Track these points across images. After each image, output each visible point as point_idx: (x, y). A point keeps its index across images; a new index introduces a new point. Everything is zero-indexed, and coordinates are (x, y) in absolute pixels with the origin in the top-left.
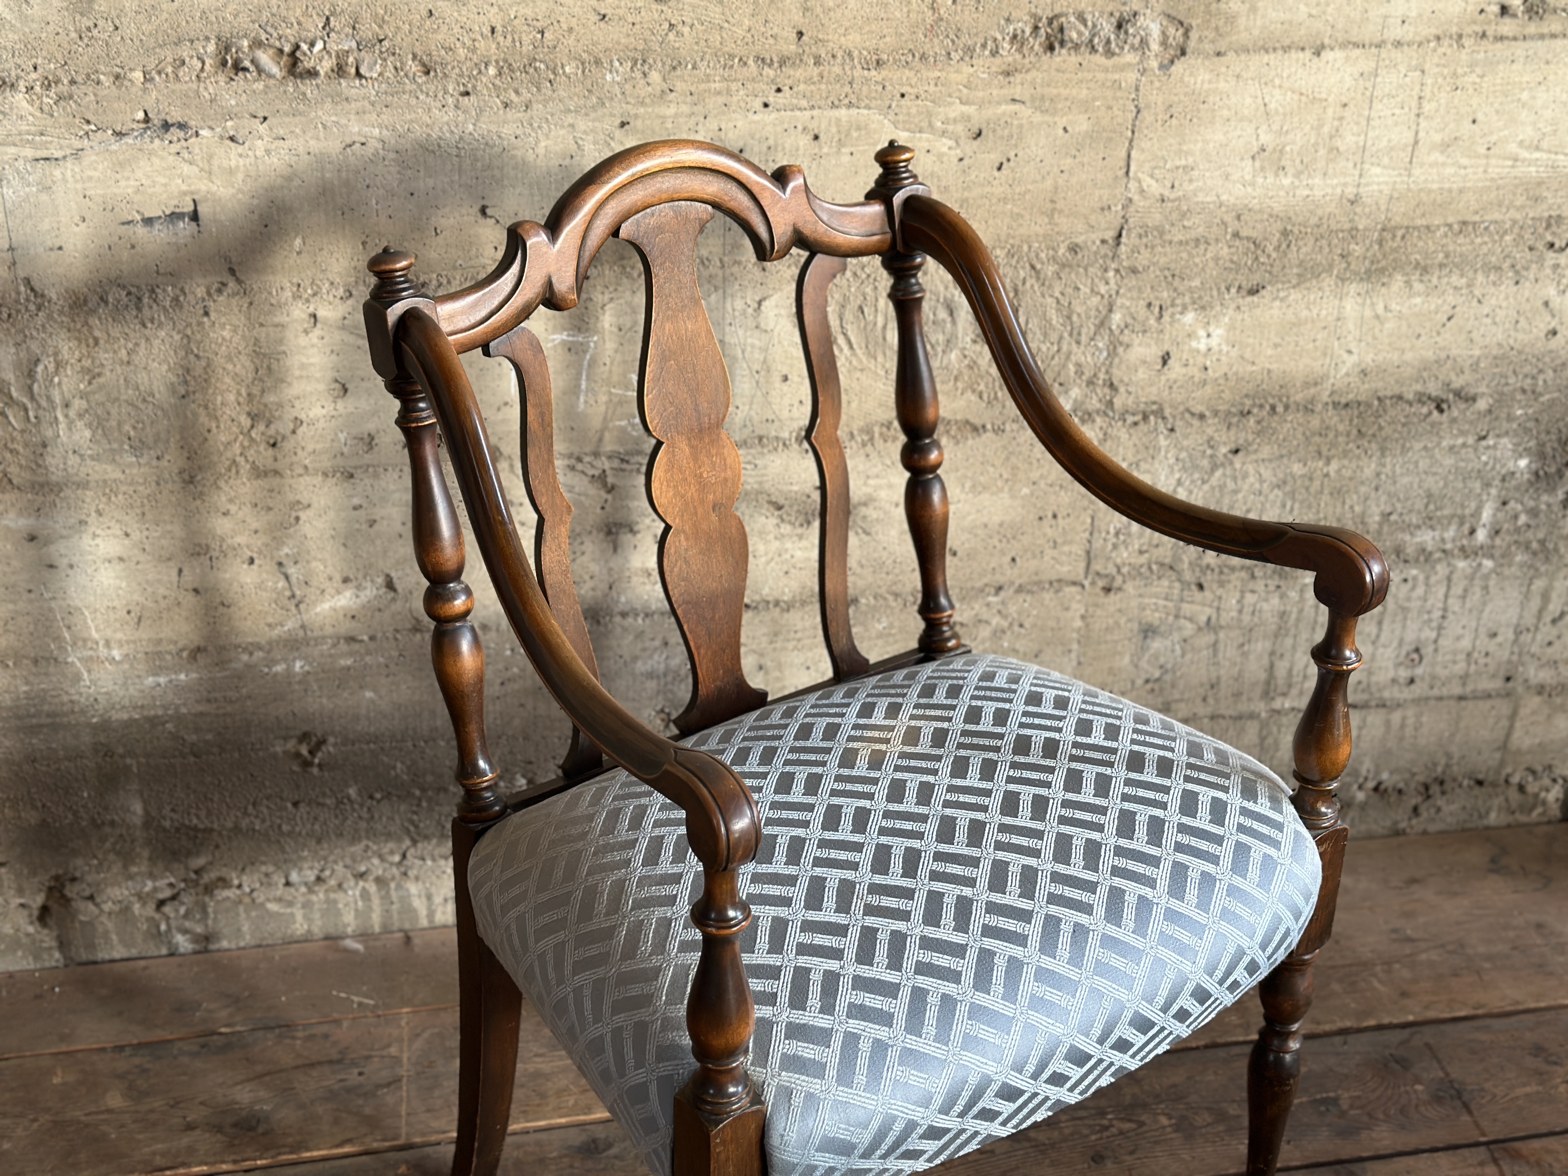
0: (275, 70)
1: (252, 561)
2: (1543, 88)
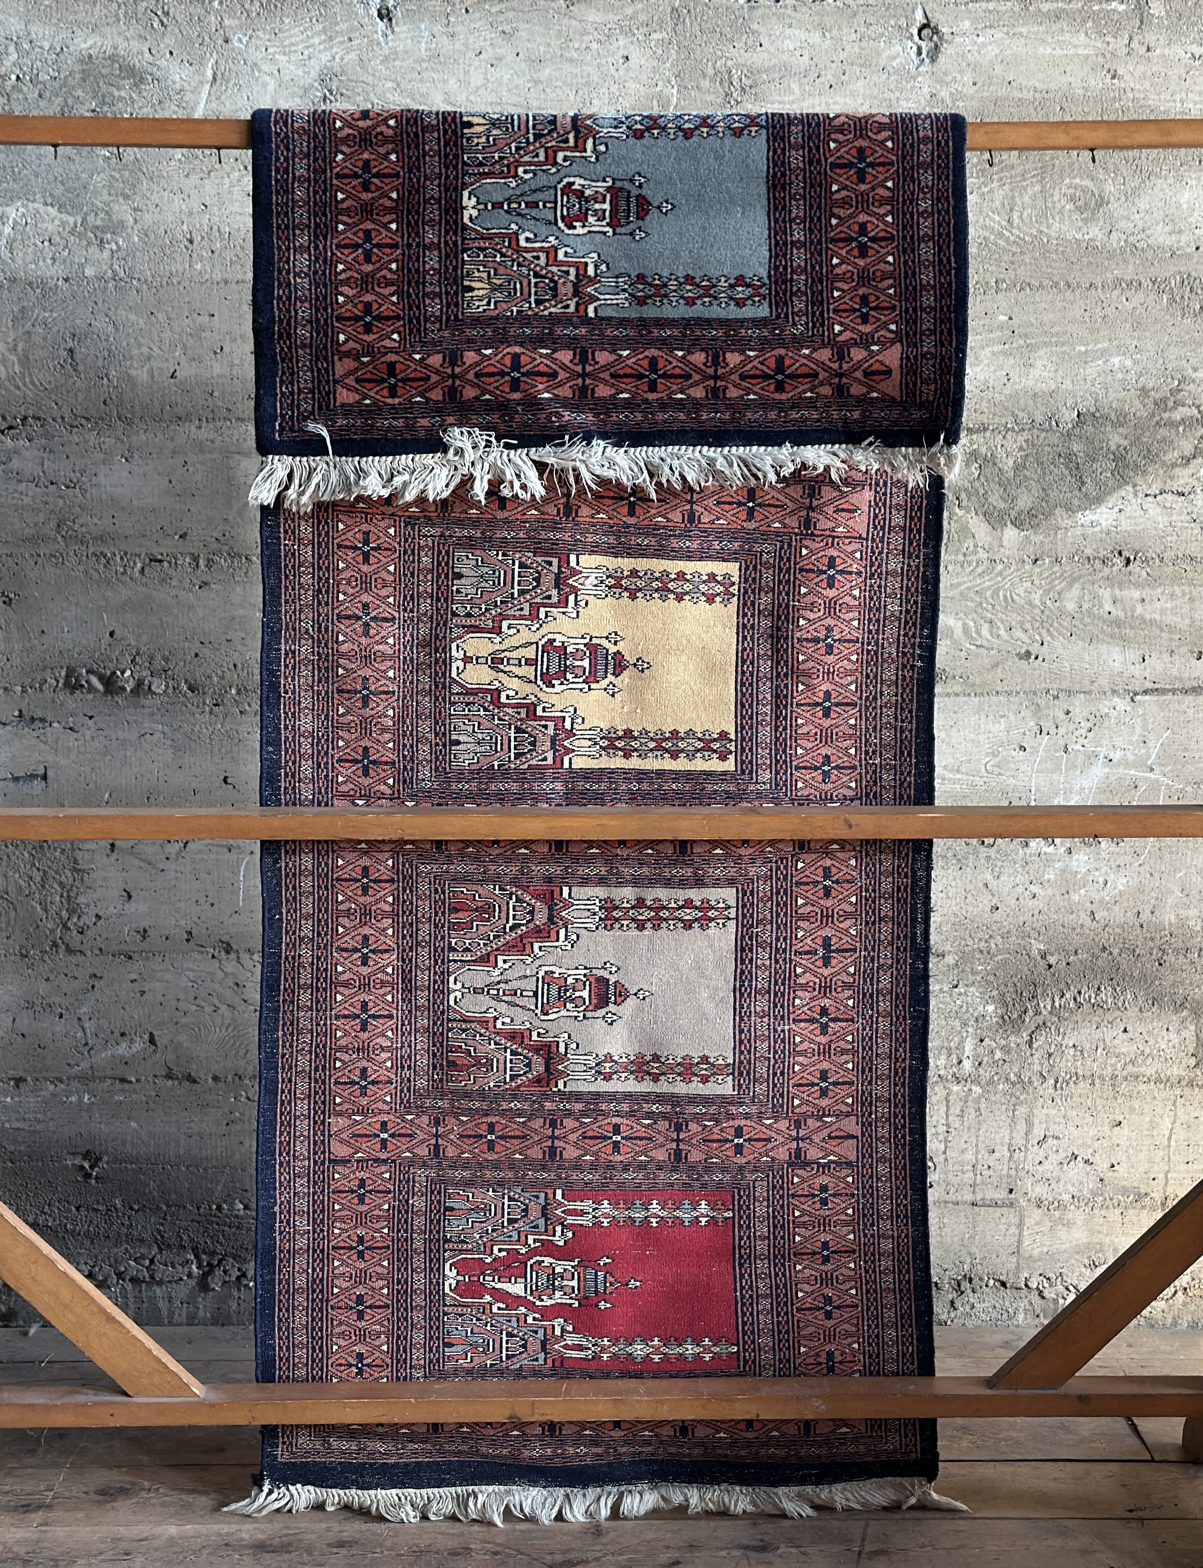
0: (100, 687)
1: (61, 1016)
2: (955, 729)
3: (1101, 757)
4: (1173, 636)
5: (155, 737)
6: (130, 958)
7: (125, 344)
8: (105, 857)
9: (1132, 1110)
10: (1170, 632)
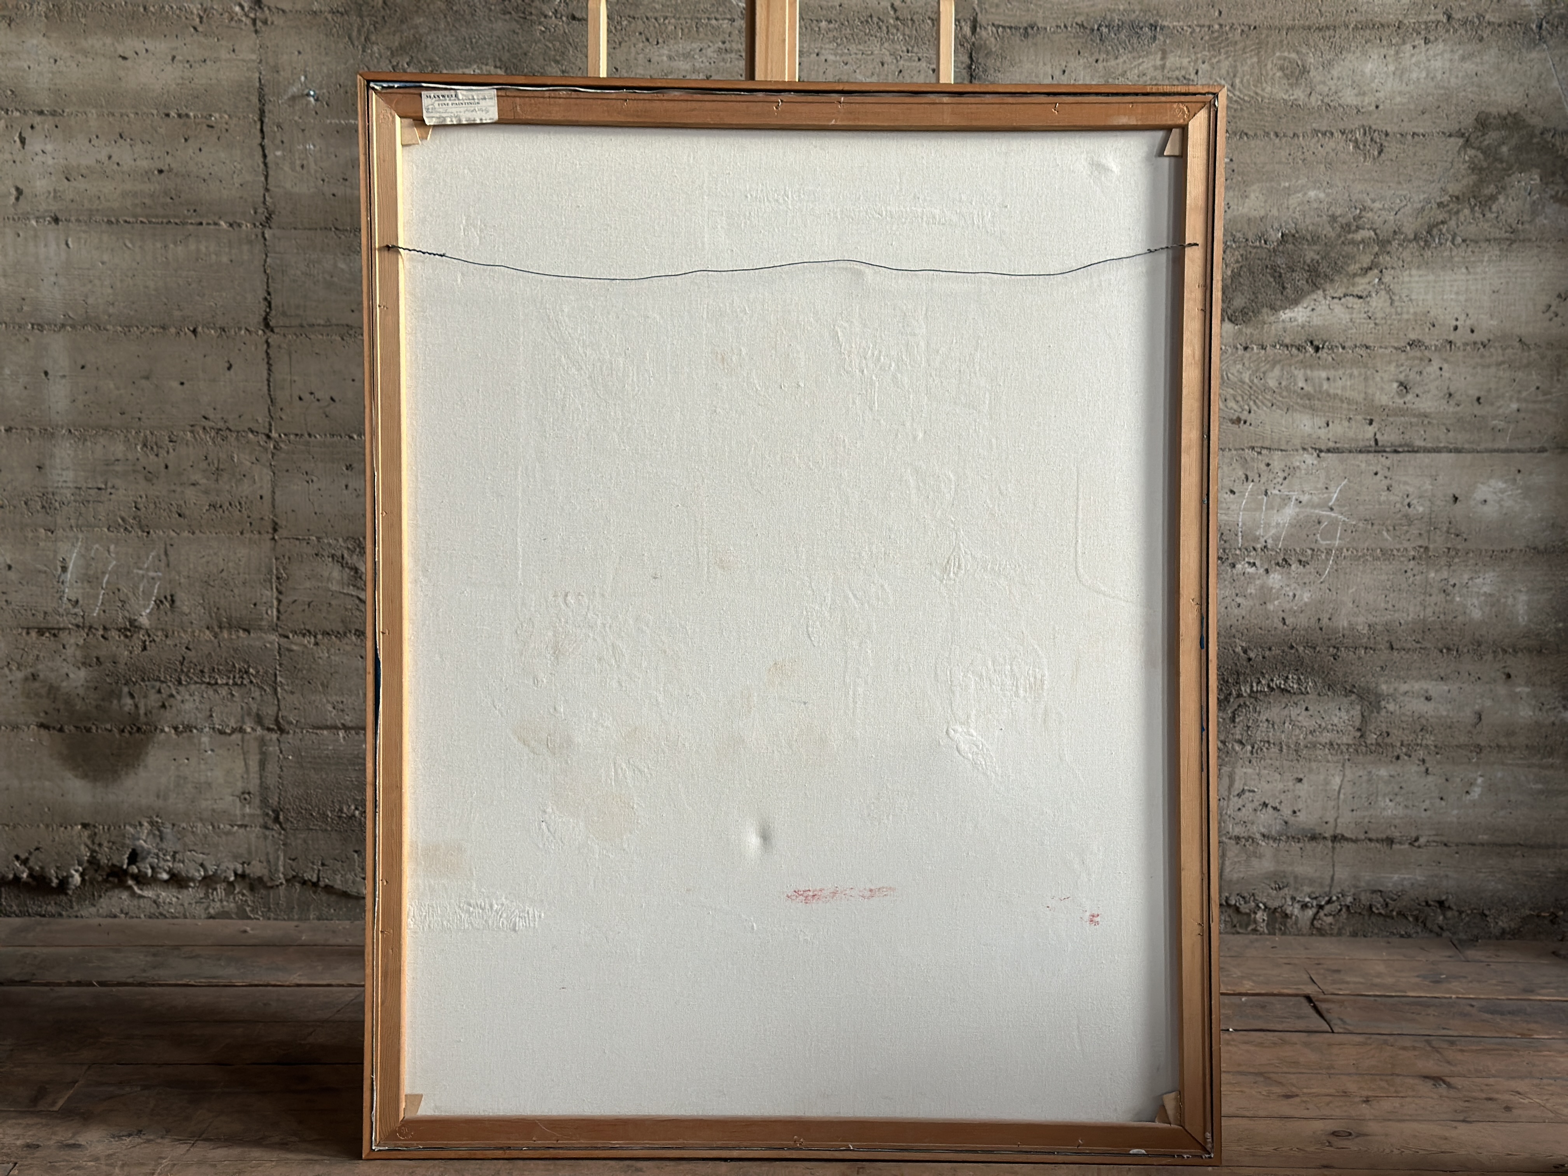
3: (1294, 498)
4: (1351, 407)
9: (1311, 770)
10: (1348, 404)
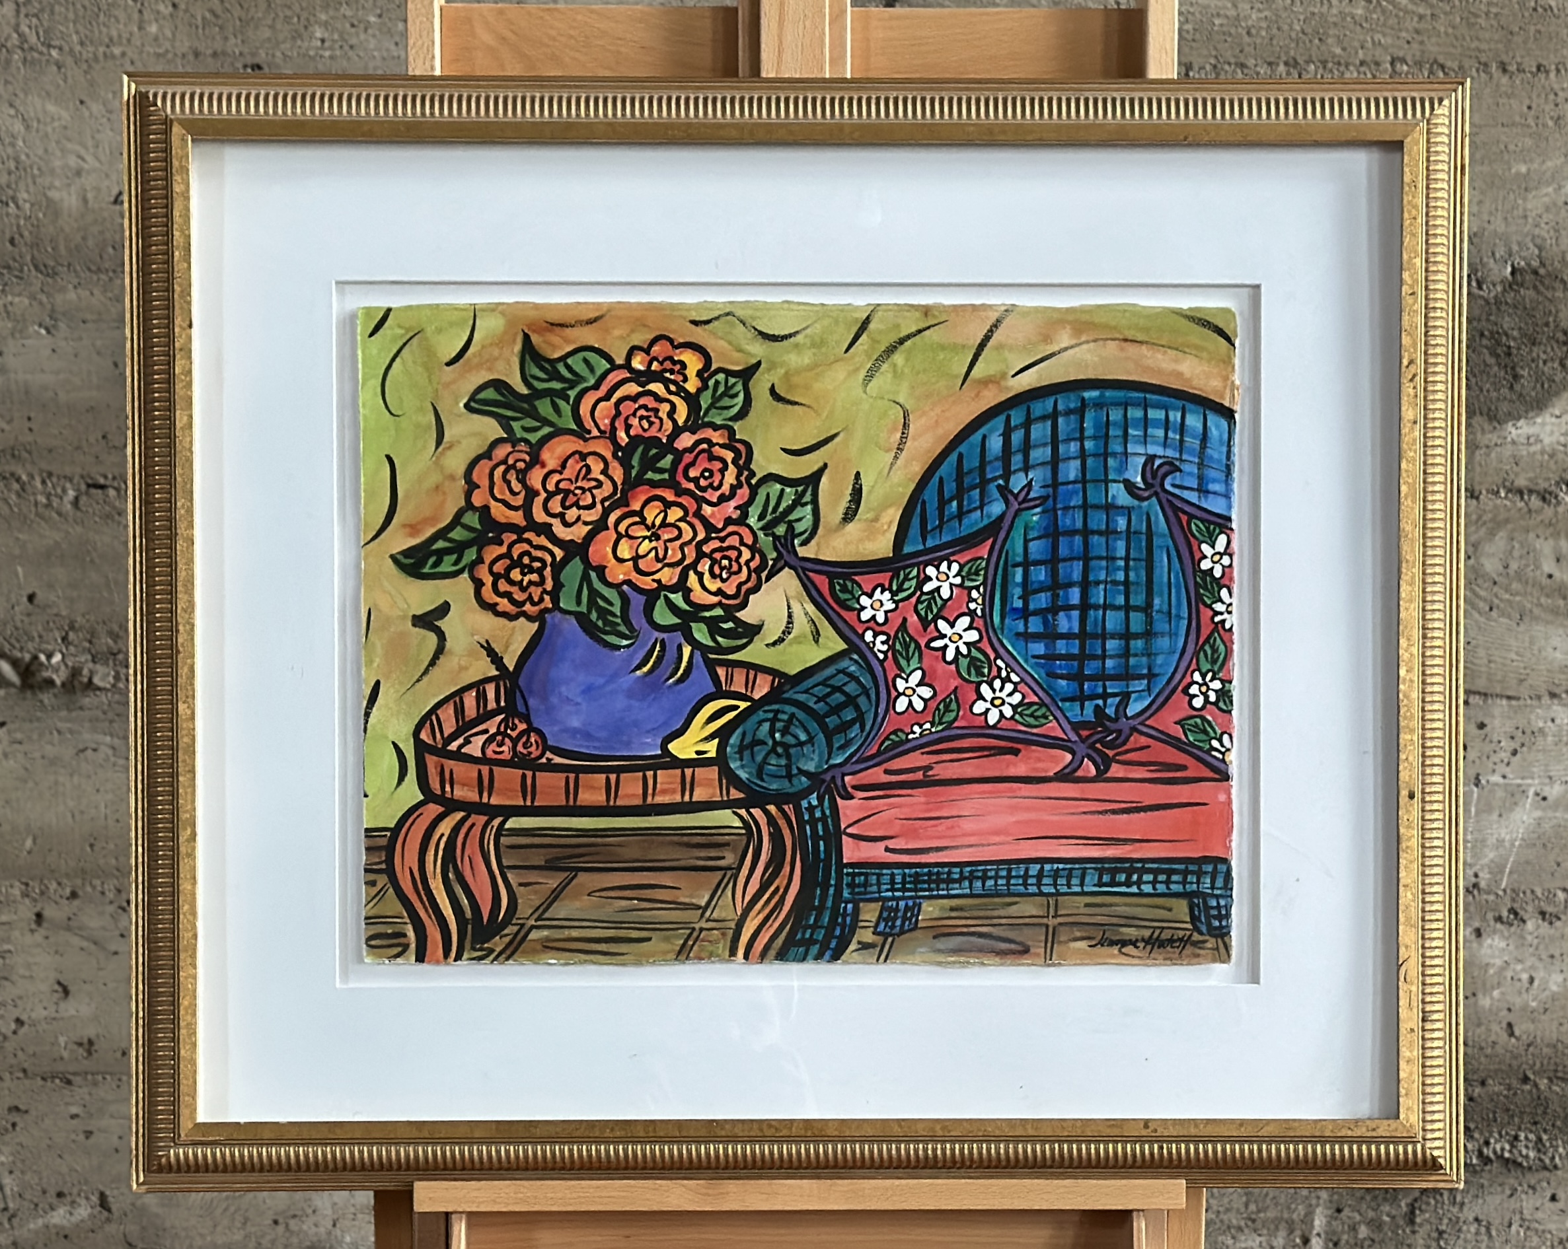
3: (1532, 790)
5: (101, 756)
6: (69, 1082)
7: (40, 152)
8: (28, 934)
